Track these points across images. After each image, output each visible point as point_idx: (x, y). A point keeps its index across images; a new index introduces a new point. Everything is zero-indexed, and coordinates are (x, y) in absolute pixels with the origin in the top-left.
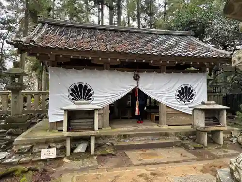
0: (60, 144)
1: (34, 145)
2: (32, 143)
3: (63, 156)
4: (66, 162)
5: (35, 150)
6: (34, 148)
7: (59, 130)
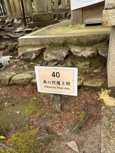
0: (89, 49)
1: (45, 48)
2: (41, 45)
3: (98, 84)
4: (107, 108)
5: (46, 57)
6: (45, 54)
7: (87, 25)
